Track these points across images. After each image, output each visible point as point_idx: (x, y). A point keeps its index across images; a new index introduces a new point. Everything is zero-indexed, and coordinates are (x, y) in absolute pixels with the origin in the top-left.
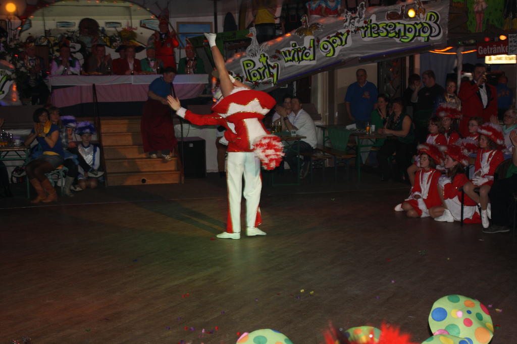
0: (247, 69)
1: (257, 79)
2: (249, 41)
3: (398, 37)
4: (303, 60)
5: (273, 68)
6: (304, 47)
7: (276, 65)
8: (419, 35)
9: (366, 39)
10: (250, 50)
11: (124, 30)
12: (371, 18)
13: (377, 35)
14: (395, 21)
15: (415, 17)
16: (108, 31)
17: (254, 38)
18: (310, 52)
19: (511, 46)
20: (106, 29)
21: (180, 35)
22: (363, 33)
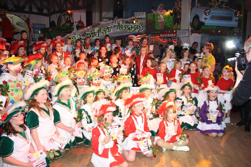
3: (129, 30)
4: (94, 37)
5: (83, 40)
6: (95, 32)
8: (136, 30)
9: (118, 30)
10: (74, 33)
12: (120, 22)
13: (121, 29)
14: (128, 24)
17: (75, 28)
18: (97, 34)
19: (178, 34)
22: (116, 28)
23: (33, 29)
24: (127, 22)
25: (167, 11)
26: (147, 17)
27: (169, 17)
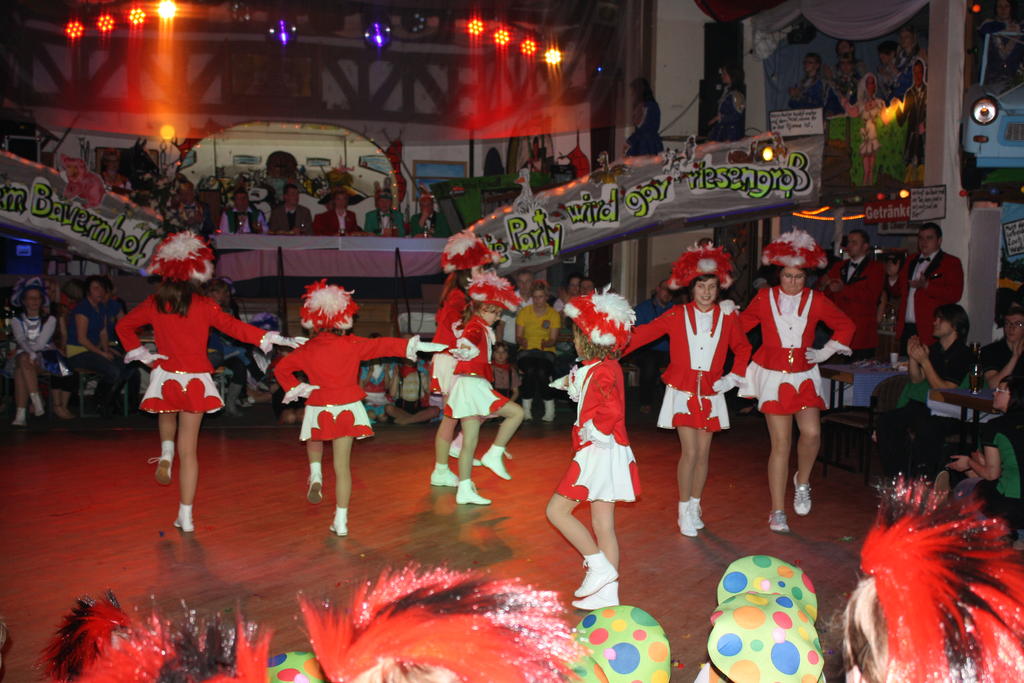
0: (514, 231)
1: (529, 248)
2: (518, 190)
3: (746, 190)
4: (599, 219)
5: (554, 231)
6: (602, 201)
7: (558, 227)
9: (696, 191)
10: (520, 204)
11: (335, 171)
12: (705, 159)
13: (713, 186)
14: (740, 166)
15: (771, 161)
16: (311, 171)
17: (526, 185)
18: (611, 209)
19: (914, 207)
20: (308, 168)
21: (417, 180)
22: (692, 182)
23: (414, 182)
24: (738, 157)
25: (888, 105)
26: (827, 131)
27: (892, 129)
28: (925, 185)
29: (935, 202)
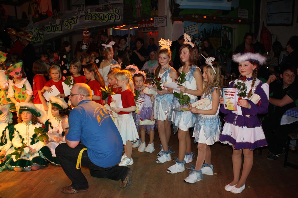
1: (34, 40)
2: (28, 22)
3: (101, 20)
4: (56, 31)
5: (42, 35)
6: (57, 25)
7: (43, 33)
8: (110, 19)
9: (86, 21)
10: (29, 26)
12: (88, 11)
13: (91, 19)
14: (99, 13)
17: (31, 20)
18: (59, 27)
19: (155, 23)
22: (84, 18)
24: (98, 10)
26: (124, 2)
28: (159, 16)
29: (163, 21)
